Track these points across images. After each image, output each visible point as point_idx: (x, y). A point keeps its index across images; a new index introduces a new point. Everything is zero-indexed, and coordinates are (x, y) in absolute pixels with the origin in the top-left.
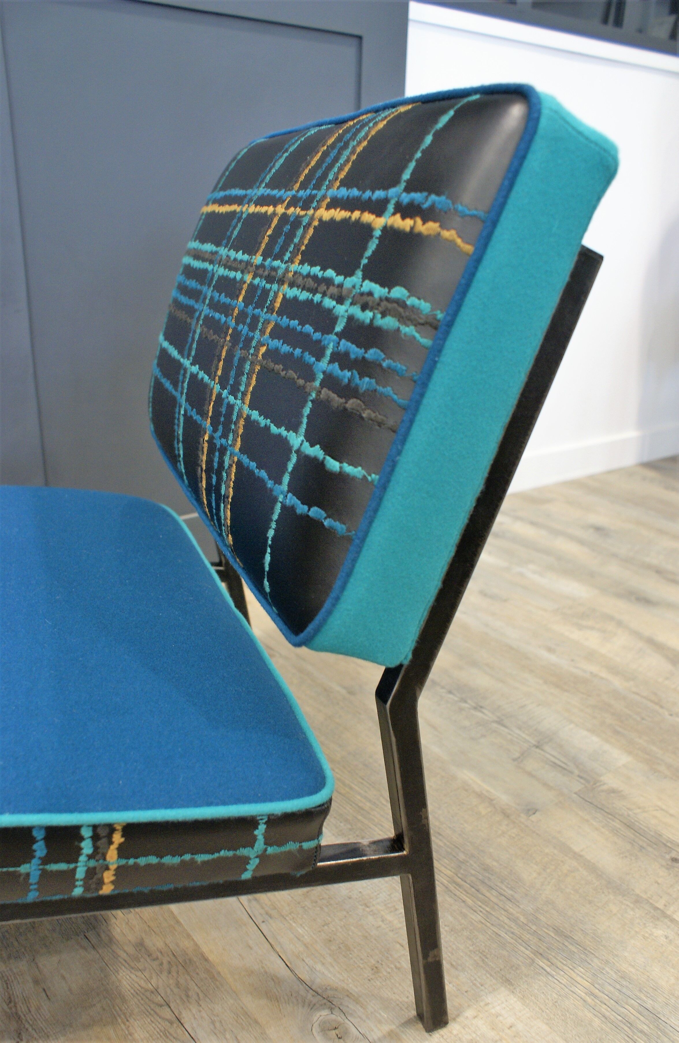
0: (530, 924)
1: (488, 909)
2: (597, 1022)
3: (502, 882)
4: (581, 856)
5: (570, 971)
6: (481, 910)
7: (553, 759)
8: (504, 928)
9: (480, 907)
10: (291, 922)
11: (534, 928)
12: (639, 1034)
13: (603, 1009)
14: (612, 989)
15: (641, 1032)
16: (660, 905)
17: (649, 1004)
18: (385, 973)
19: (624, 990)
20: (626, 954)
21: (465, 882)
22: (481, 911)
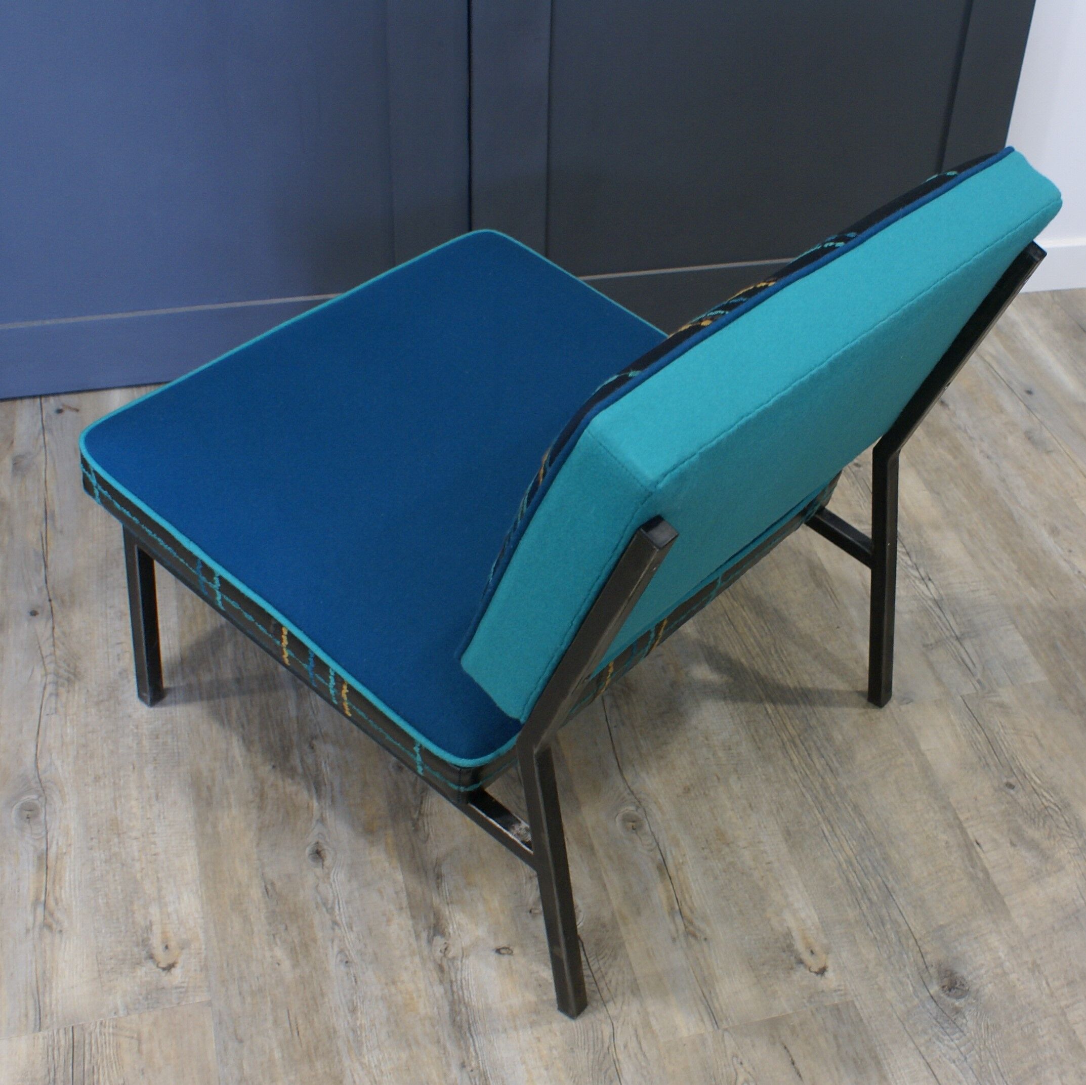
0: (836, 796)
1: (808, 772)
2: (838, 883)
3: (835, 755)
4: (923, 755)
6: (802, 771)
9: (803, 769)
10: (638, 734)
11: (838, 800)
12: (866, 901)
14: (869, 865)
15: (869, 900)
16: (962, 817)
17: (891, 884)
18: (693, 795)
19: (879, 869)
21: (803, 745)
22: (800, 772)
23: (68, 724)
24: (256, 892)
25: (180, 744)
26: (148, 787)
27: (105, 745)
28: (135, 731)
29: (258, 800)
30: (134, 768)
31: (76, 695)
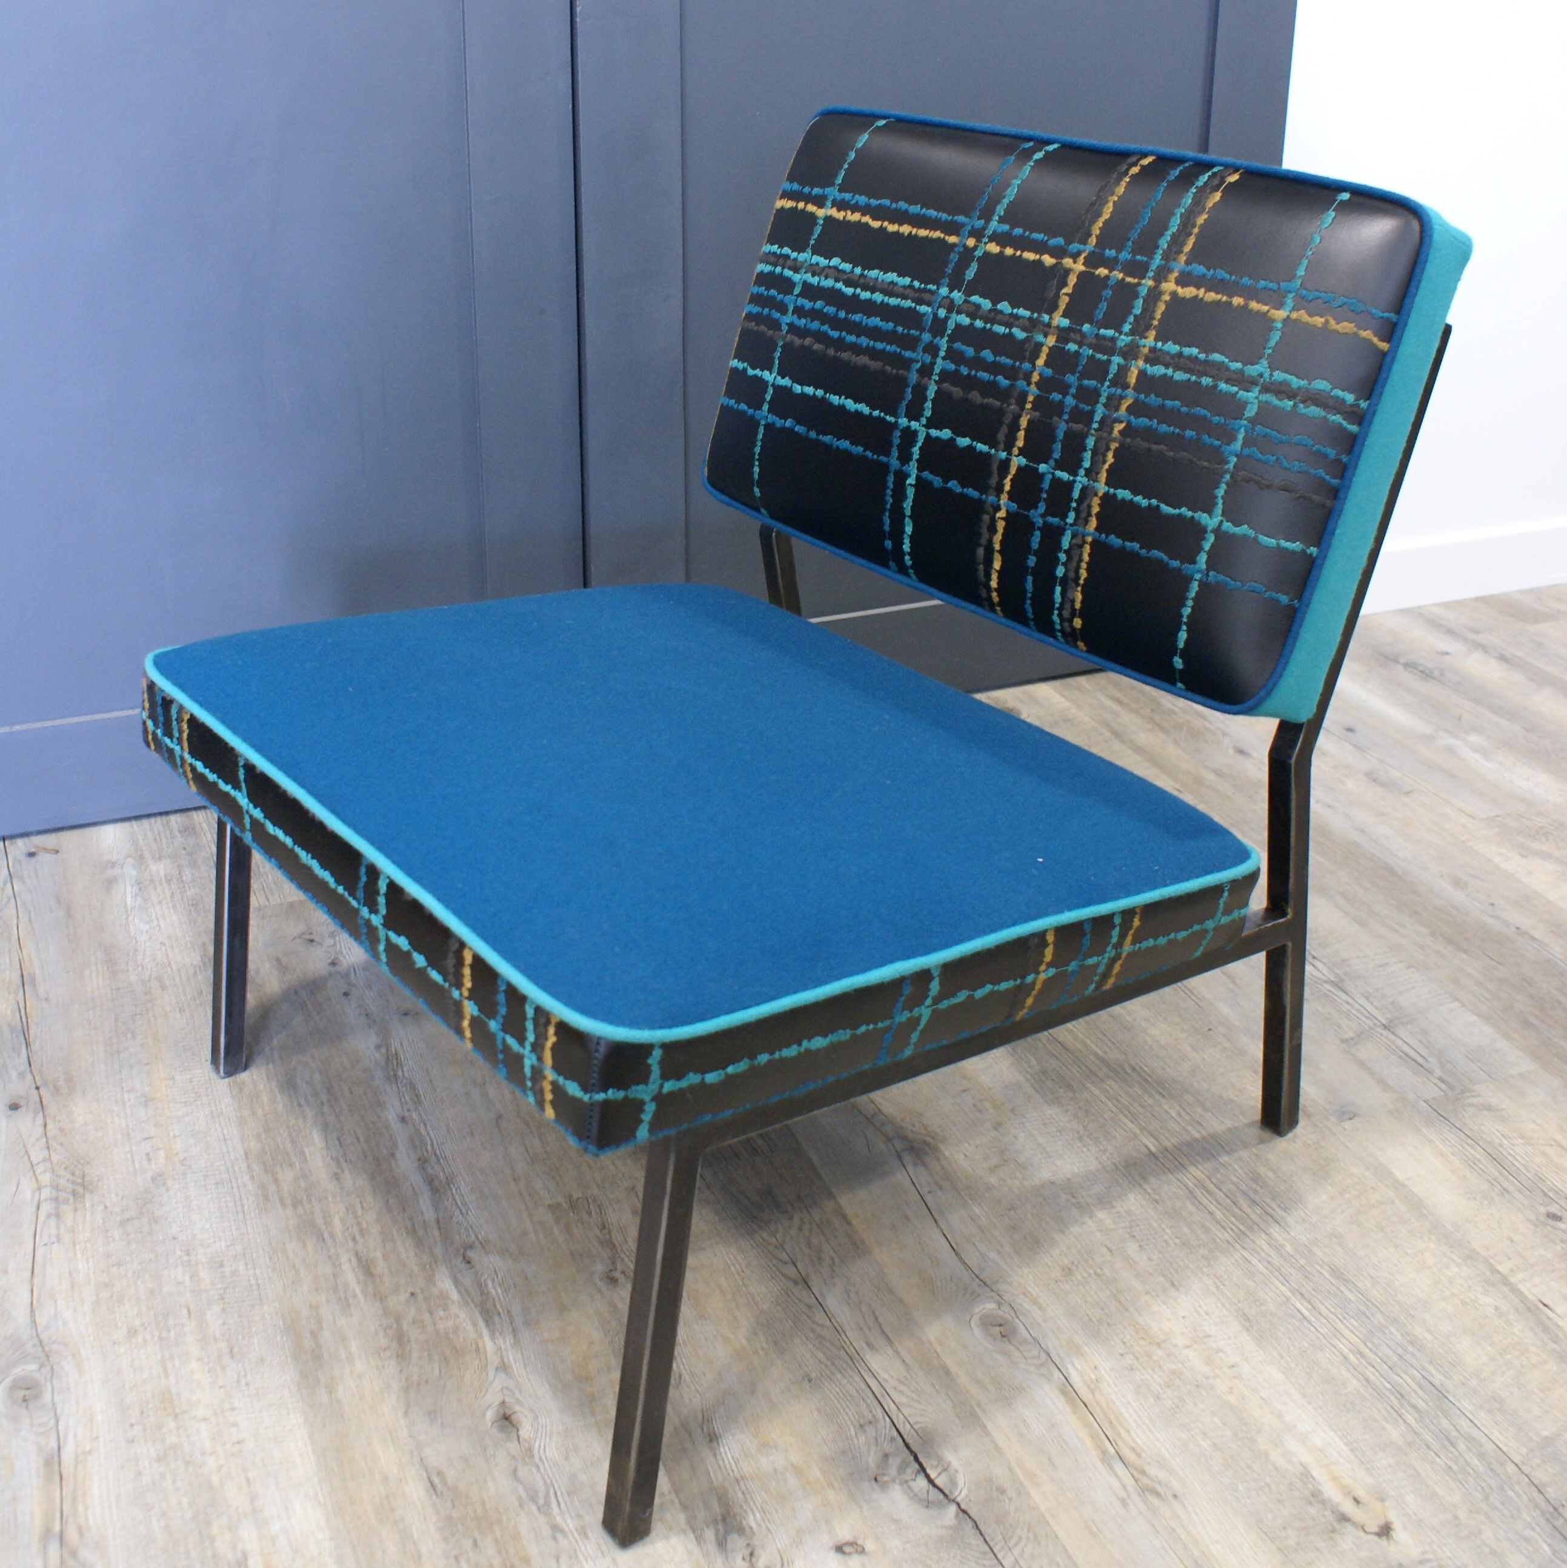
0: (1298, 1257)
1: (1242, 1228)
2: (1354, 1384)
3: (1273, 1199)
4: (1404, 1186)
5: (1337, 1321)
6: (1233, 1227)
7: (1406, 1048)
8: (1259, 1254)
9: (1232, 1223)
10: (966, 1198)
11: (1302, 1262)
12: (1409, 1409)
13: (1370, 1373)
14: (1390, 1352)
15: (1414, 1407)
16: (1504, 1269)
17: (1438, 1378)
18: (1079, 1278)
19: (1408, 1357)
20: (1427, 1317)
21: (1220, 1190)
22: (1231, 1229)
23: (79, 1256)
24: (415, 1490)
25: (258, 1272)
26: (216, 1340)
27: (139, 1282)
28: (186, 1258)
29: (394, 1345)
30: (189, 1313)
31: (88, 1214)
